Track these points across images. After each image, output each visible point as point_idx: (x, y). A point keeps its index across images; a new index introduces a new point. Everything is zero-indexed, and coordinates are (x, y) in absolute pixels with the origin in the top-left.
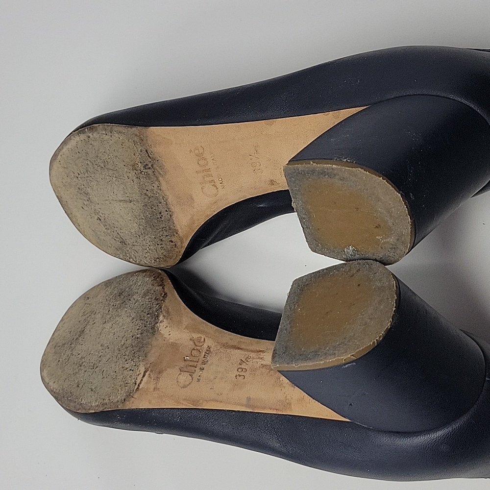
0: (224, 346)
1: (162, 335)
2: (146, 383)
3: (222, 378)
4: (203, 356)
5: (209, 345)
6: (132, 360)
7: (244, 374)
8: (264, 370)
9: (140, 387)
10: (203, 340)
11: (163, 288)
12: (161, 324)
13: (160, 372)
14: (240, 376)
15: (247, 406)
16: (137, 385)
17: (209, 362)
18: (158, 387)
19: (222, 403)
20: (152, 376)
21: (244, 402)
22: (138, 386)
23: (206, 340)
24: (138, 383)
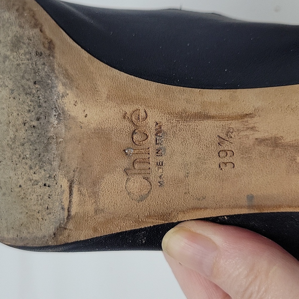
0: (181, 117)
1: (74, 118)
2: (79, 205)
3: (197, 174)
4: (154, 142)
5: (157, 121)
6: (40, 168)
7: (231, 160)
8: (262, 148)
9: (73, 213)
10: (143, 114)
11: (41, 31)
12: (66, 100)
13: (95, 184)
14: (225, 164)
15: (249, 207)
16: (66, 210)
17: (168, 151)
18: (101, 207)
19: (208, 210)
20: (84, 191)
21: (244, 201)
22: (69, 211)
23: (149, 114)
24: (66, 207)
